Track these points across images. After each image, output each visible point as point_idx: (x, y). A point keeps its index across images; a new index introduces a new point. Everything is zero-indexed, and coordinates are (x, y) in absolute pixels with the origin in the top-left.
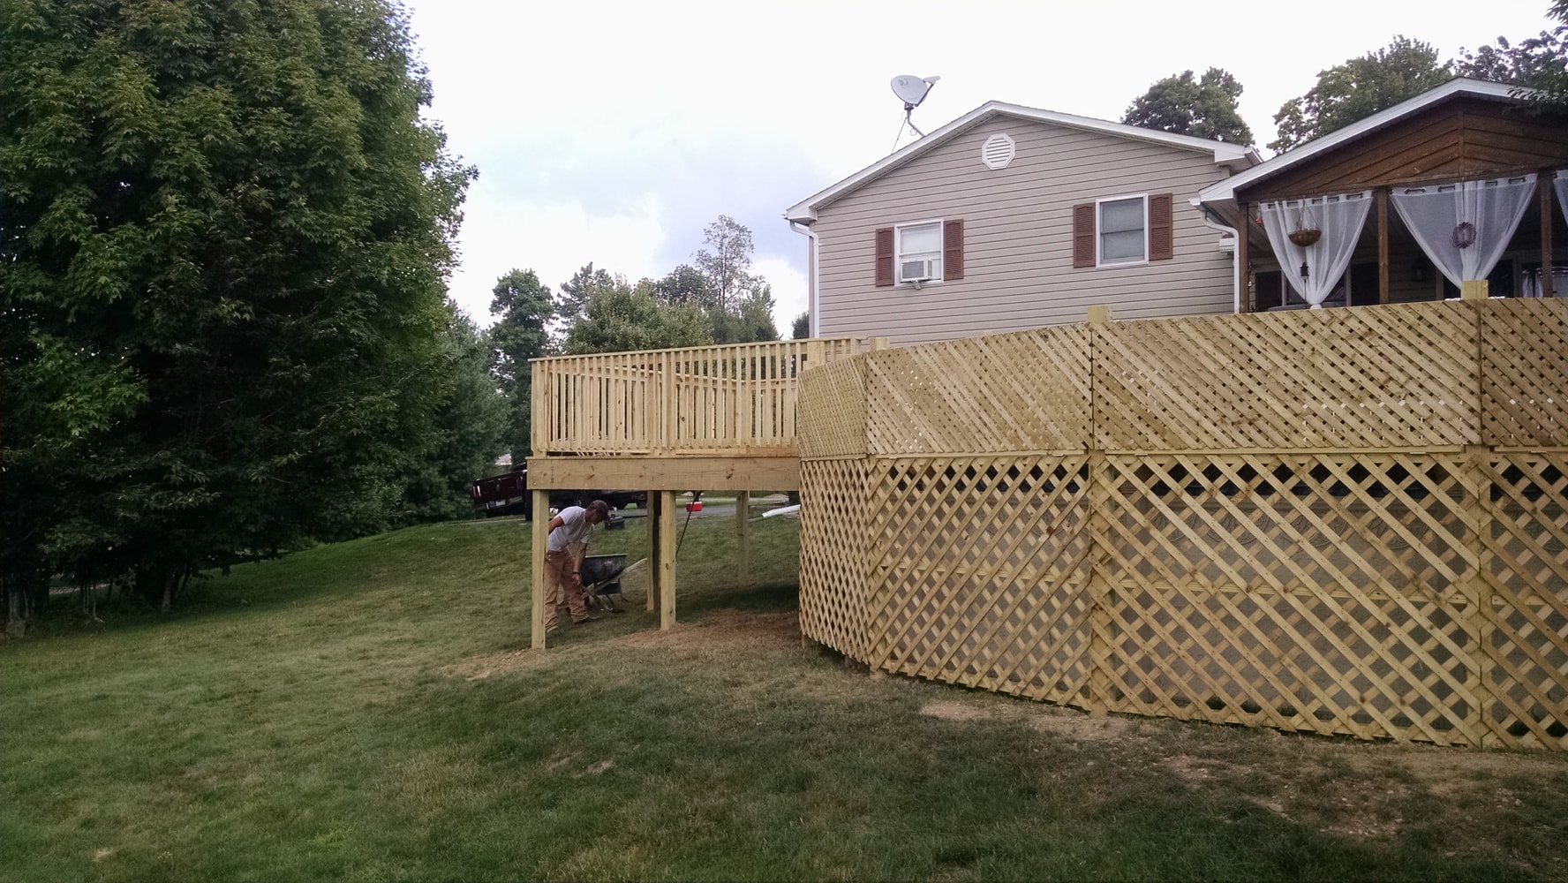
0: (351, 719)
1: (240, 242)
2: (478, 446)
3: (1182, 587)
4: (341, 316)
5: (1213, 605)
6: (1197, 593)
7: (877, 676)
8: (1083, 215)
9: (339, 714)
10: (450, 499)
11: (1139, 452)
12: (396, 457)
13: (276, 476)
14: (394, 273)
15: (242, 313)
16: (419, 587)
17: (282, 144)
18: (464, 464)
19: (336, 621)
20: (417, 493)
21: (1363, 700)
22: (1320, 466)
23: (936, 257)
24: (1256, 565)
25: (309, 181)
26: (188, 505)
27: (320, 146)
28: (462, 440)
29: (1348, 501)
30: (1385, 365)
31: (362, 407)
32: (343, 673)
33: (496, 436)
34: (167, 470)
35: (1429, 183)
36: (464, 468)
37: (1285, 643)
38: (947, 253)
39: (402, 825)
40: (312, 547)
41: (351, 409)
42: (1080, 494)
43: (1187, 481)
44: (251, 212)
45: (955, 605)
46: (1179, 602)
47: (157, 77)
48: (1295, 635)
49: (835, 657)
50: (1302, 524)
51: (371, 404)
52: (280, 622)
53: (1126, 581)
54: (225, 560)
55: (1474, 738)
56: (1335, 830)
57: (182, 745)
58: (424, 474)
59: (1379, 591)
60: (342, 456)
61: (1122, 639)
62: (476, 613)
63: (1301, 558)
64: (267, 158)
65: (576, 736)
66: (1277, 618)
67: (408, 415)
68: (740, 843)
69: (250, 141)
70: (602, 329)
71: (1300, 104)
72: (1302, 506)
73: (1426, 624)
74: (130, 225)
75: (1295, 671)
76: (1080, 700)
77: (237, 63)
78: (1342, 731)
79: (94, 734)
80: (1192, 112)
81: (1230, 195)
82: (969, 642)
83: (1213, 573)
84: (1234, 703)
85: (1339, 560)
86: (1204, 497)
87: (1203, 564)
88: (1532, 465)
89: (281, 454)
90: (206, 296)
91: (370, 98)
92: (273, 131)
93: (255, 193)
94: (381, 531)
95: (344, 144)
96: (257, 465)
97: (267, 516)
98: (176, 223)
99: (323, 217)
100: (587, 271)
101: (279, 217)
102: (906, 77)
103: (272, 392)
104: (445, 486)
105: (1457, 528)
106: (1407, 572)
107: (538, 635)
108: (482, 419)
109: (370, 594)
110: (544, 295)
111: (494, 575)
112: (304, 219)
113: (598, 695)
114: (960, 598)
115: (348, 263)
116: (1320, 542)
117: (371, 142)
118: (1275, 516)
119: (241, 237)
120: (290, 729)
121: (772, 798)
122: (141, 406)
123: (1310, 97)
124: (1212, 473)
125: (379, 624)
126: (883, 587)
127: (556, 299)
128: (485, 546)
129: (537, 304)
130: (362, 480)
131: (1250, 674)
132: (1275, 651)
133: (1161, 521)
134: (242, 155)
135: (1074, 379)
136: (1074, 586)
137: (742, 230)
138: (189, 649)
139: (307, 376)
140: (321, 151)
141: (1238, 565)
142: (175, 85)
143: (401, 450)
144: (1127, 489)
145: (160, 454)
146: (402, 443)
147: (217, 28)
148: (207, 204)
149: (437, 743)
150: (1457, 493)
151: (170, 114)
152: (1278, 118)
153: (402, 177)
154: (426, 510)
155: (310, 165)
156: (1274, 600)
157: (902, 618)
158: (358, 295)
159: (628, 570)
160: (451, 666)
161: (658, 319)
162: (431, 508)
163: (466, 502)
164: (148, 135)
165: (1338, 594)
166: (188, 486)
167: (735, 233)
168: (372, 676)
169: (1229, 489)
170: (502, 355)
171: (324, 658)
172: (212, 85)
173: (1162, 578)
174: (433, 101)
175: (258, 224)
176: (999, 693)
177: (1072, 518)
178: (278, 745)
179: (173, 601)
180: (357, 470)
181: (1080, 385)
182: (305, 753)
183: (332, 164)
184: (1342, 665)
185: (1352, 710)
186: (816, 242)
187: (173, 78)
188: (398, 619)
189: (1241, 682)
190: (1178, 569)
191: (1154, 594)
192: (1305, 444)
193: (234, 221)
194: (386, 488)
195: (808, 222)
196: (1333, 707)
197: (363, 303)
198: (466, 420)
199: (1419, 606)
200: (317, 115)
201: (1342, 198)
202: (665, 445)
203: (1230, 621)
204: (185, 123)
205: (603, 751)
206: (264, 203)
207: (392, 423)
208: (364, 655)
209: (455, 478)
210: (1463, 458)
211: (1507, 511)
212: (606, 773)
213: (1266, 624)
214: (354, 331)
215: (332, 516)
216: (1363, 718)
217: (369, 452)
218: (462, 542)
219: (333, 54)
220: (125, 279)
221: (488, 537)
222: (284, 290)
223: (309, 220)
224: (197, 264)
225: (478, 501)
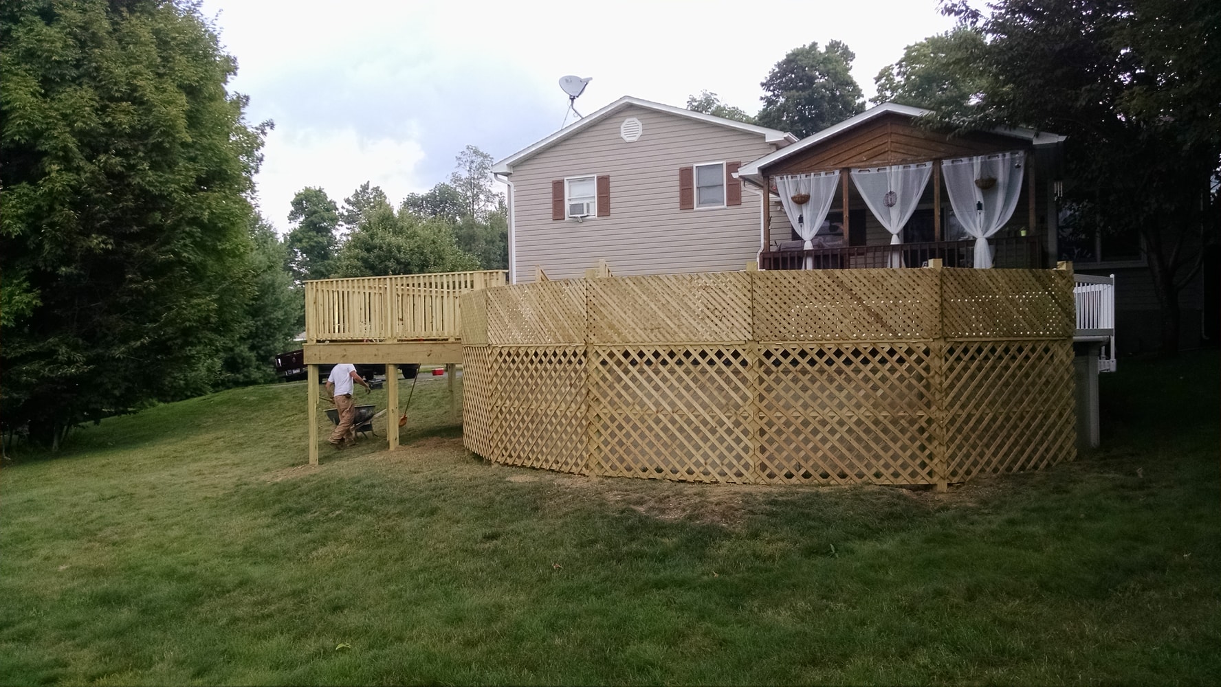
0: (196, 505)
1: (104, 196)
2: (279, 328)
3: (627, 411)
4: (176, 245)
5: (643, 421)
6: (635, 414)
7: (495, 466)
8: (686, 174)
9: (187, 504)
10: (258, 368)
11: (609, 344)
12: (217, 340)
13: (132, 355)
14: (213, 213)
15: (106, 244)
16: (236, 431)
17: (130, 127)
18: (268, 342)
19: (178, 455)
20: (232, 364)
21: (706, 464)
22: (687, 351)
23: (592, 201)
24: (661, 400)
25: (151, 151)
26: (71, 374)
27: (158, 128)
28: (267, 324)
29: (699, 368)
30: (714, 302)
31: (193, 307)
32: (187, 483)
33: (293, 321)
34: (55, 352)
35: (872, 166)
36: (268, 345)
37: (673, 437)
38: (599, 198)
39: (229, 545)
40: (154, 406)
41: (184, 309)
42: (583, 365)
43: (630, 359)
44: (111, 175)
45: (530, 425)
46: (627, 419)
47: (41, 82)
48: (677, 434)
49: (478, 458)
50: (680, 380)
51: (199, 305)
52: (139, 456)
53: (604, 409)
54: (96, 416)
55: (752, 480)
56: (662, 517)
57: (92, 522)
58: (237, 350)
59: (712, 411)
60: (179, 341)
61: (602, 439)
62: (275, 447)
63: (681, 397)
64: (121, 136)
65: (325, 502)
66: (670, 426)
67: (226, 312)
68: (397, 538)
69: (109, 125)
70: (372, 240)
71: (893, 69)
72: (679, 370)
73: (731, 426)
74: (24, 184)
75: (678, 451)
76: (585, 471)
77: (97, 69)
78: (698, 479)
79: (33, 519)
80: (817, 73)
81: (756, 172)
82: (537, 444)
83: (642, 404)
84: (652, 468)
85: (695, 396)
86: (638, 367)
87: (638, 400)
88: (777, 350)
89: (136, 340)
90: (81, 233)
91: (191, 91)
92: (124, 118)
93: (114, 161)
94: (206, 393)
95: (175, 126)
96: (119, 347)
97: (126, 384)
98: (58, 184)
99: (161, 176)
100: (365, 188)
101: (130, 176)
102: (570, 77)
103: (129, 299)
104: (254, 359)
105: (744, 380)
106: (724, 401)
107: (314, 455)
108: (282, 308)
109: (201, 437)
110: (331, 207)
111: (289, 422)
112: (148, 179)
113: (340, 482)
114: (532, 422)
115: (181, 209)
116: (688, 388)
117: (193, 120)
118: (668, 375)
119: (104, 192)
120: (158, 511)
121: (418, 520)
122: (36, 309)
123: (900, 64)
124: (641, 354)
125: (209, 455)
126: (497, 417)
127: (341, 210)
128: (283, 402)
129: (326, 215)
130: (193, 357)
131: (658, 453)
132: (669, 441)
133: (619, 379)
134: (102, 135)
135: (579, 306)
136: (581, 413)
137: (486, 157)
138: (78, 475)
139: (153, 287)
140: (158, 131)
141: (653, 400)
142: (54, 85)
143: (221, 336)
144: (604, 363)
145: (51, 340)
146: (221, 331)
147: (82, 45)
148: (78, 170)
149: (247, 512)
150: (744, 363)
151: (51, 108)
152: (878, 79)
153: (216, 147)
154: (240, 377)
155: (151, 141)
156: (669, 417)
157: (505, 433)
158: (187, 229)
159: (377, 415)
160: (258, 477)
161: (415, 232)
162: (245, 376)
163: (270, 370)
164: (34, 125)
165: (696, 413)
166: (70, 362)
167: (480, 159)
168: (207, 483)
169: (649, 363)
170: (299, 253)
171: (173, 475)
172: (80, 85)
173: (620, 408)
174: (238, 72)
175: (115, 182)
176: (550, 470)
177: (580, 378)
178: (151, 519)
179: (60, 445)
180: (190, 351)
181: (582, 310)
182: (170, 521)
183: (166, 140)
184: (698, 448)
185: (702, 469)
186: (512, 188)
187: (53, 81)
188: (223, 451)
189: (655, 457)
190: (627, 404)
191: (617, 416)
192: (681, 339)
193: (99, 181)
194: (209, 361)
195: (507, 175)
196: (694, 468)
197: (190, 235)
198: (269, 309)
199: (729, 418)
200: (155, 106)
201: (823, 174)
202: (390, 336)
203: (650, 429)
204: (62, 114)
205: (338, 506)
206: (119, 168)
207: (214, 318)
208: (200, 473)
209: (262, 353)
210: (746, 347)
211: (765, 372)
212: (337, 516)
213: (665, 429)
214: (185, 254)
215: (170, 382)
216: (706, 473)
217: (198, 339)
218: (266, 400)
219: (165, 59)
220: (23, 222)
221: (285, 396)
222: (135, 228)
223: (151, 179)
224: (76, 212)
225: (279, 370)
